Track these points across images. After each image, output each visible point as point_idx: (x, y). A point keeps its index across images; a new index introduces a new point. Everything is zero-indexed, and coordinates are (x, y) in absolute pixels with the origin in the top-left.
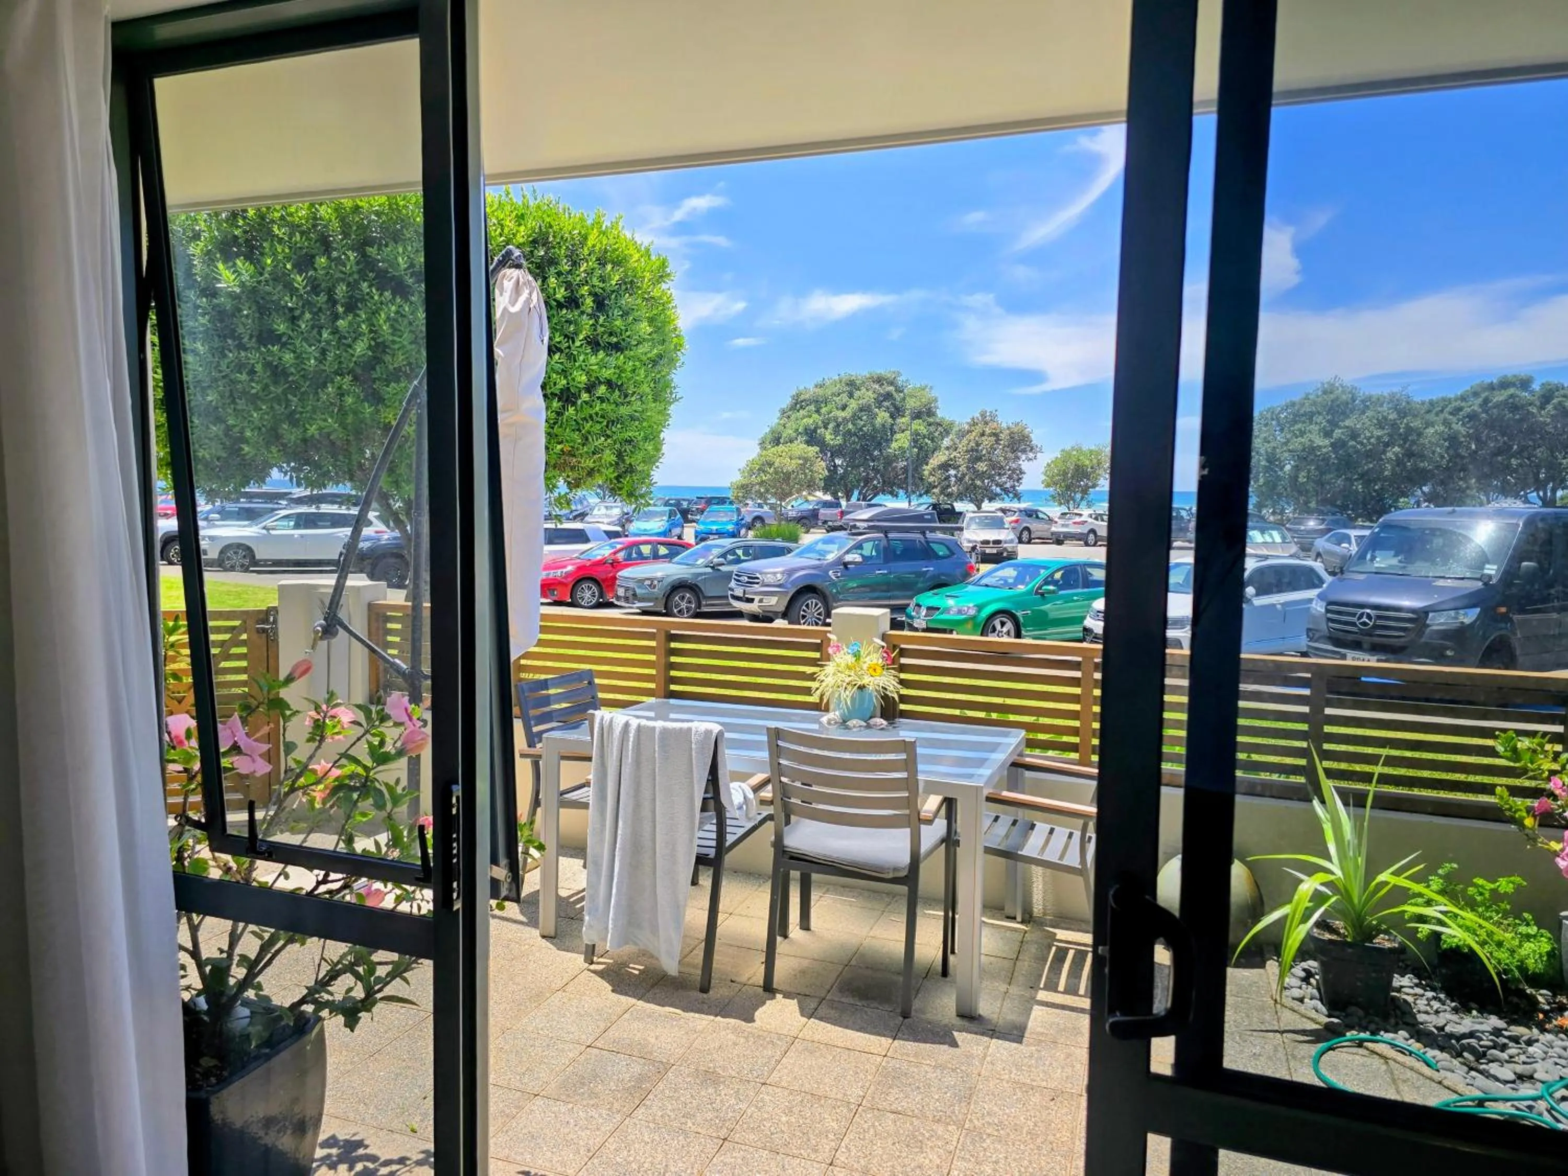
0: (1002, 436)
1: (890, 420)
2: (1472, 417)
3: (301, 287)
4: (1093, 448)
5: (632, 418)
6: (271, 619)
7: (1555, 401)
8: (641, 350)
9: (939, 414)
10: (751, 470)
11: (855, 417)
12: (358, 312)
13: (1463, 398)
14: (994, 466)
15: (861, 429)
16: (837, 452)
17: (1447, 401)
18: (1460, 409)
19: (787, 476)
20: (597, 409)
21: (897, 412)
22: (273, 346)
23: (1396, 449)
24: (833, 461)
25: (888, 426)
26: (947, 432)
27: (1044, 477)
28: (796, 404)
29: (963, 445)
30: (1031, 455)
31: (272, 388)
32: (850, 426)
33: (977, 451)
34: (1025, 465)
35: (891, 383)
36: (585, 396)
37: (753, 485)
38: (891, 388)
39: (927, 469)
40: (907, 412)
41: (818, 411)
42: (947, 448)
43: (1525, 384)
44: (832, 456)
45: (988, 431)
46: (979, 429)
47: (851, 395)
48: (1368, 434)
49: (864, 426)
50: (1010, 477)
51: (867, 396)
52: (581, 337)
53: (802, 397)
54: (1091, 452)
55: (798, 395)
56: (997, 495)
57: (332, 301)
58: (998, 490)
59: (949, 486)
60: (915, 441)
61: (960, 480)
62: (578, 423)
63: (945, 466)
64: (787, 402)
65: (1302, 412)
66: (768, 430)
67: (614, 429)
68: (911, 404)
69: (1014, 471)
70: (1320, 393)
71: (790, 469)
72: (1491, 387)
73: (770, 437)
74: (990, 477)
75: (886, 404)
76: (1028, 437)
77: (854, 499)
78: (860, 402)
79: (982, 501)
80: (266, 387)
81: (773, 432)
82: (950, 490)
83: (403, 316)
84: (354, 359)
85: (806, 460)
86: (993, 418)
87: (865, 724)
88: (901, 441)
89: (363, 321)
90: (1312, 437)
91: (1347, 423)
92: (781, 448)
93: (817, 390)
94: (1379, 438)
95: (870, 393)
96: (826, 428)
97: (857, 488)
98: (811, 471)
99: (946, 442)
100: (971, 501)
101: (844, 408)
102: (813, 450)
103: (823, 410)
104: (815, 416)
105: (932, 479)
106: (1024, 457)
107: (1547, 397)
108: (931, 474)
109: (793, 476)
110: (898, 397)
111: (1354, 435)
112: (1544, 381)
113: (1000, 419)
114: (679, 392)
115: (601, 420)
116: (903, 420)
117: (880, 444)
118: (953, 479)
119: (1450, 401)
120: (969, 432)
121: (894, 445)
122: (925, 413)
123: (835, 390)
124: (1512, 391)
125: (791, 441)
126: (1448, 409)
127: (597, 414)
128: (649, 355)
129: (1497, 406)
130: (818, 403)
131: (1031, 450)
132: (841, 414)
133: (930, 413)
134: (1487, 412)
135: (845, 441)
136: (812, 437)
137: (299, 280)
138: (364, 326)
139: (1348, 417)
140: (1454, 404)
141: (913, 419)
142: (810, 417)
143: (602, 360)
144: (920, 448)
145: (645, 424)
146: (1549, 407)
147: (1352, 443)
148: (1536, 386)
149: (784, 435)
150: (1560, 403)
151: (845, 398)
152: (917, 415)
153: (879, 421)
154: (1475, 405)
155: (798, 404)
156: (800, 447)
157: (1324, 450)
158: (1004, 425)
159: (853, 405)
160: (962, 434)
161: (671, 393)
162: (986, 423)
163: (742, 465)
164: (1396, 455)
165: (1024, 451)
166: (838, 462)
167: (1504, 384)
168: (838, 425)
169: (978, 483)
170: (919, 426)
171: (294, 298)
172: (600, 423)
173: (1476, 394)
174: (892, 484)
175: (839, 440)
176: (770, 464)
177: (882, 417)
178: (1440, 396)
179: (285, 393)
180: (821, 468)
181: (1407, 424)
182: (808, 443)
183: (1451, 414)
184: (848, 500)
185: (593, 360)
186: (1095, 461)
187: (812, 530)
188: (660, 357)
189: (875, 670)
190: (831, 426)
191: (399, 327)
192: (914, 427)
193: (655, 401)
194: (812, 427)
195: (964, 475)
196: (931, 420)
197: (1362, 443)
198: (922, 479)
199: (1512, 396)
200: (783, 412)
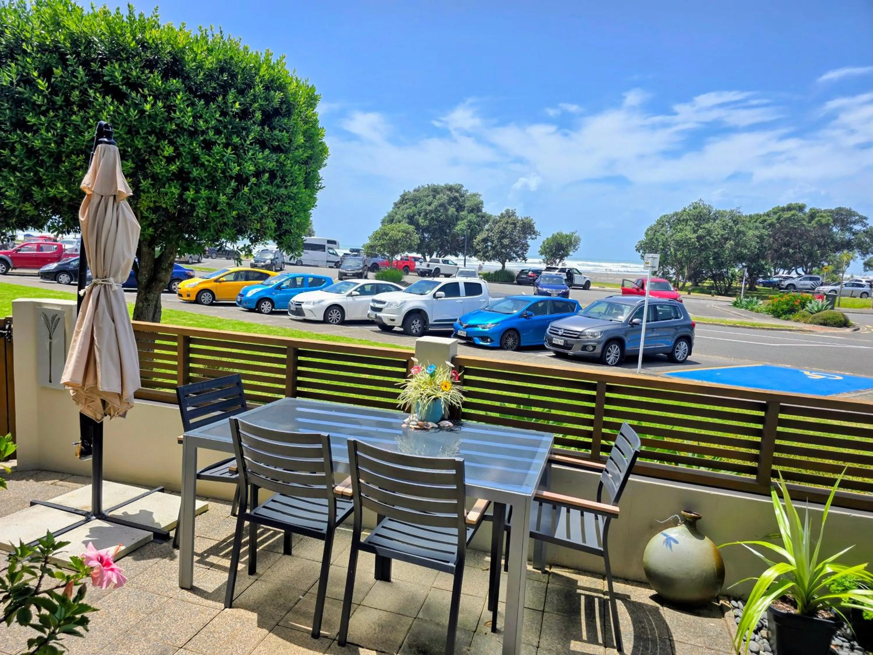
0: (518, 225)
1: (456, 213)
2: (771, 225)
3: (45, 89)
4: (568, 234)
5: (289, 197)
6: (7, 327)
7: (816, 219)
8: (296, 153)
9: (484, 210)
10: (376, 237)
11: (436, 210)
12: (87, 110)
13: (768, 215)
14: (512, 241)
15: (439, 217)
16: (426, 229)
17: (759, 216)
18: (765, 221)
19: (396, 242)
20: (263, 188)
21: (460, 208)
22: (28, 133)
23: (732, 242)
24: (423, 234)
25: (454, 217)
26: (487, 221)
27: (540, 249)
28: (403, 201)
29: (496, 229)
30: (534, 236)
31: (26, 162)
32: (433, 215)
33: (503, 233)
34: (530, 242)
35: (457, 191)
36: (253, 180)
37: (377, 246)
38: (457, 194)
39: (475, 241)
40: (466, 208)
41: (415, 205)
42: (487, 230)
43: (801, 208)
44: (422, 232)
45: (510, 221)
46: (505, 220)
47: (434, 197)
48: (716, 233)
49: (441, 215)
50: (521, 249)
51: (443, 198)
52: (250, 138)
53: (407, 197)
54: (567, 236)
55: (405, 195)
56: (514, 258)
57: (68, 102)
58: (515, 256)
59: (487, 252)
60: (469, 226)
61: (493, 248)
62: (249, 199)
63: (485, 240)
64: (397, 199)
65: (681, 219)
66: (386, 215)
67: (276, 204)
68: (467, 204)
69: (523, 244)
70: (692, 208)
71: (398, 238)
72: (783, 210)
73: (388, 219)
74: (511, 248)
75: (454, 203)
76: (533, 226)
77: (434, 257)
78: (439, 202)
79: (505, 261)
80: (22, 162)
81: (389, 216)
82: (487, 254)
83: (119, 113)
84: (85, 143)
85: (407, 233)
86: (514, 214)
87: (436, 426)
88: (461, 226)
89: (91, 118)
90: (687, 233)
91: (706, 226)
92: (393, 225)
93: (416, 193)
94: (722, 235)
95: (445, 197)
96: (420, 216)
97: (436, 250)
98: (410, 239)
99: (487, 227)
100: (499, 261)
101: (430, 204)
102: (412, 228)
103: (418, 205)
104: (414, 208)
105: (478, 247)
106: (529, 237)
107: (812, 216)
108: (478, 244)
109: (399, 242)
110: (461, 200)
111: (709, 232)
112: (812, 207)
113: (517, 215)
114: (323, 183)
115: (266, 197)
116: (463, 213)
117: (449, 226)
118: (490, 248)
119: (760, 216)
120: (500, 221)
121: (457, 228)
122: (476, 209)
123: (425, 193)
124: (793, 212)
125: (399, 222)
126: (759, 221)
127: (263, 192)
128: (301, 157)
129: (785, 220)
130: (416, 200)
131: (534, 234)
132: (429, 208)
133: (479, 210)
134: (780, 223)
135: (430, 224)
136: (411, 220)
137: (42, 84)
138: (91, 121)
139: (707, 223)
140: (763, 218)
141: (469, 213)
142: (410, 208)
143: (267, 156)
144: (472, 230)
145: (298, 202)
146: (813, 222)
147: (708, 238)
148: (807, 210)
149: (396, 218)
150: (819, 221)
151: (431, 198)
152: (471, 211)
153: (450, 213)
154: (773, 219)
155: (404, 200)
156: (405, 225)
157: (693, 240)
158: (520, 218)
159: (436, 203)
160: (496, 222)
161: (318, 183)
162: (509, 217)
163: (371, 234)
164: (731, 245)
165: (530, 234)
166: (426, 235)
167: (789, 208)
168: (426, 214)
169: (503, 250)
170: (472, 217)
171: (40, 97)
172: (265, 199)
173: (775, 213)
174: (455, 250)
175: (427, 223)
176: (386, 234)
177: (452, 210)
178: (756, 213)
179: (35, 165)
180: (416, 238)
181: (738, 229)
182: (409, 223)
183: (760, 223)
184: (431, 257)
185: (260, 155)
186: (568, 242)
187: (410, 273)
188: (310, 158)
189: (446, 386)
190: (422, 215)
191: (117, 121)
192: (469, 217)
193: (306, 188)
194: (412, 215)
195: (496, 246)
196: (480, 214)
197: (713, 238)
198: (472, 247)
199: (793, 215)
200: (396, 204)
